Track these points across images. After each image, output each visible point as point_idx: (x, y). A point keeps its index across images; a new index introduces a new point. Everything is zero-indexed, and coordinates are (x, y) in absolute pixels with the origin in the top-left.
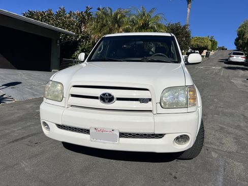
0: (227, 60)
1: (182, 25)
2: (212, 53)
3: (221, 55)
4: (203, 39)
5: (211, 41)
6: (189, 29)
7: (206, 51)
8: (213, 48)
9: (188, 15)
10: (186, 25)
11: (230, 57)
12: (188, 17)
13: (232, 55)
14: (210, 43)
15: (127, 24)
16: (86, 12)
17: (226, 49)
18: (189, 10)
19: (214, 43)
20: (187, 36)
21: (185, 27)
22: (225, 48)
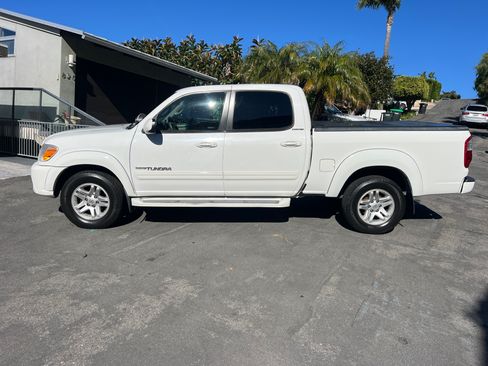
0: (458, 118)
1: (378, 56)
2: (431, 105)
3: (449, 109)
4: (414, 80)
5: (429, 82)
6: (390, 64)
7: (420, 102)
8: (432, 96)
9: (388, 36)
10: (384, 58)
11: (463, 114)
13: (467, 111)
14: (427, 87)
15: (304, 67)
16: (234, 45)
17: (459, 97)
18: (389, 28)
19: (435, 86)
20: (388, 76)
21: (383, 61)
22: (457, 94)
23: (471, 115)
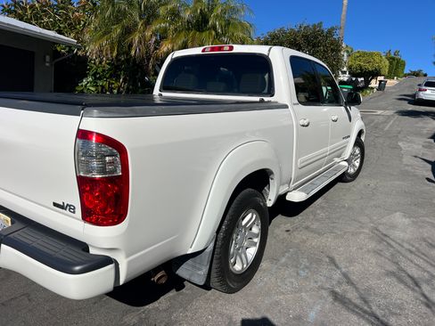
0: (414, 96)
1: (326, 27)
2: (390, 83)
6: (338, 35)
10: (333, 29)
11: (420, 90)
12: (344, 13)
13: (424, 88)
14: (386, 63)
17: (425, 75)
21: (330, 32)
23: (428, 92)
